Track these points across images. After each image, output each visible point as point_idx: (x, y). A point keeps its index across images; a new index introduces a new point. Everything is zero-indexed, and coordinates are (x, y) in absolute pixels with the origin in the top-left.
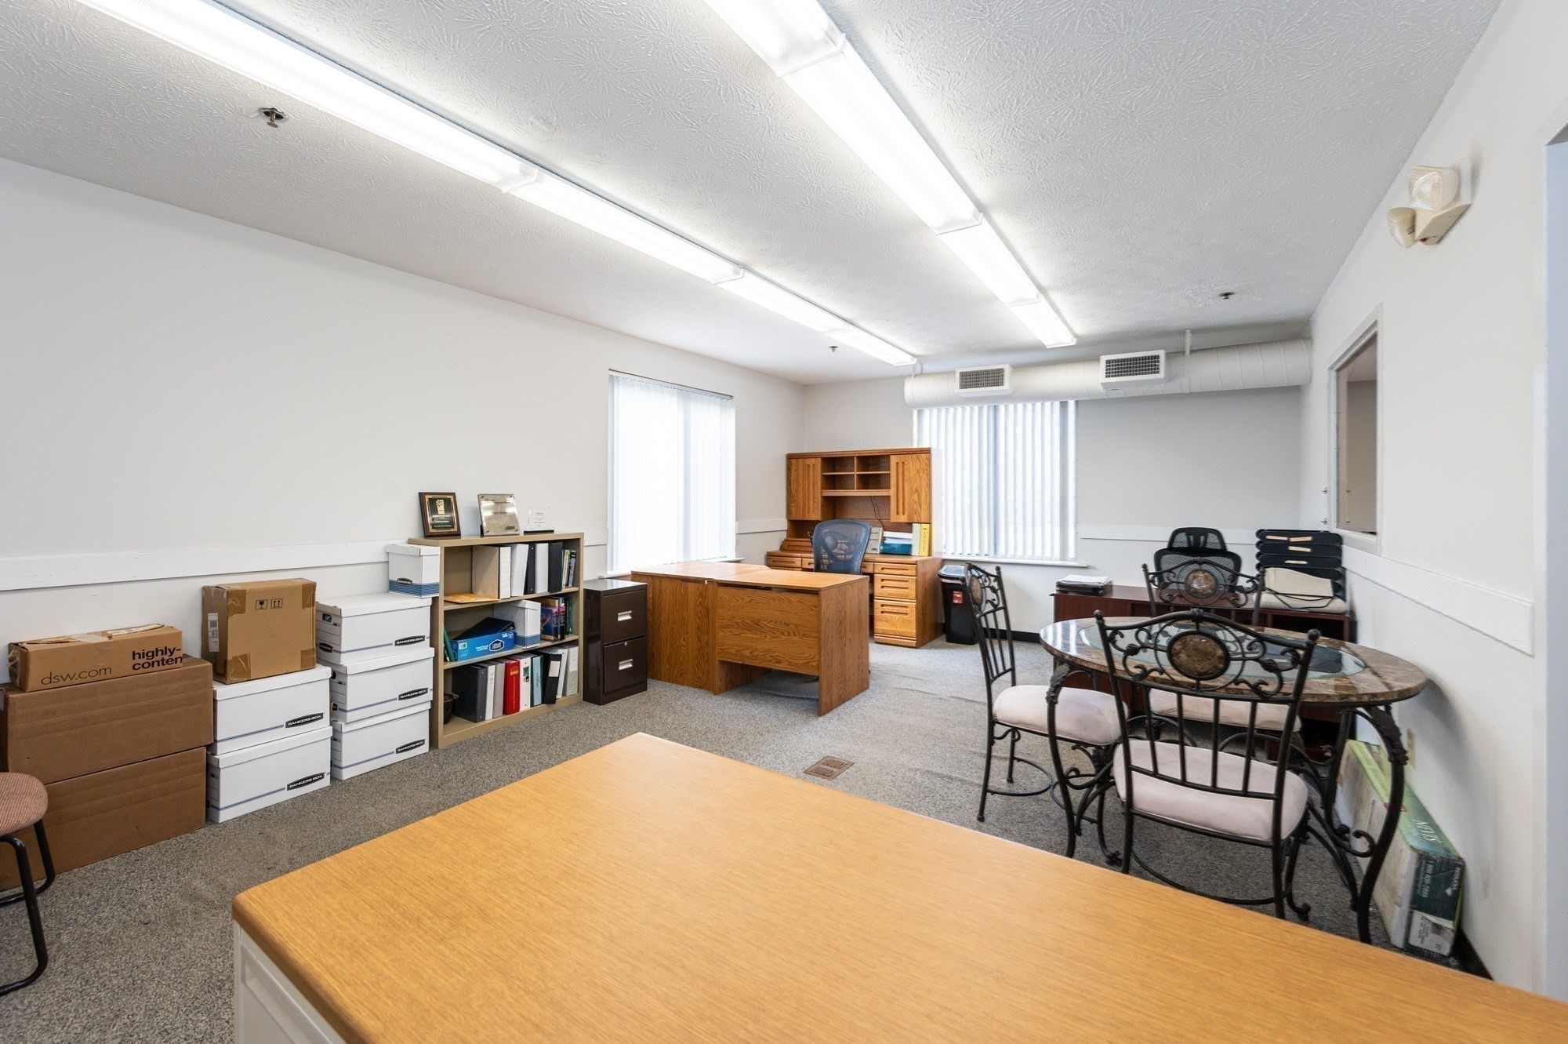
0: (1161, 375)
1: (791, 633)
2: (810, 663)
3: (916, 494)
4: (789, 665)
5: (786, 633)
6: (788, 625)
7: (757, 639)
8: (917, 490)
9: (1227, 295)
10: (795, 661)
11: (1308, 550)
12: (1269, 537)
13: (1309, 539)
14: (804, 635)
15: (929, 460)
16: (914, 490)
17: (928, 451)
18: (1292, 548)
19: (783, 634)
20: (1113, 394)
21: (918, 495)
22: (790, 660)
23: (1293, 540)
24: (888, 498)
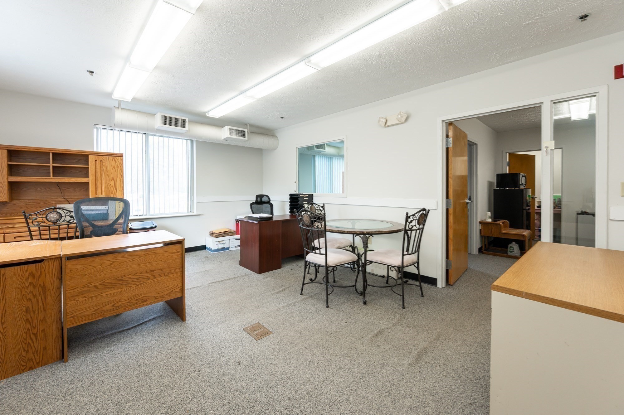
0: (246, 138)
1: (157, 276)
2: (174, 291)
3: (113, 181)
4: (156, 299)
5: (152, 277)
6: (153, 271)
7: (121, 292)
8: (113, 179)
9: (282, 118)
10: (160, 295)
11: (307, 199)
12: (300, 196)
13: (307, 195)
14: (168, 274)
15: (122, 160)
16: (111, 178)
17: (121, 156)
18: (305, 198)
19: (148, 279)
20: (227, 143)
21: (114, 182)
22: (156, 295)
23: (305, 196)
24: (87, 184)
